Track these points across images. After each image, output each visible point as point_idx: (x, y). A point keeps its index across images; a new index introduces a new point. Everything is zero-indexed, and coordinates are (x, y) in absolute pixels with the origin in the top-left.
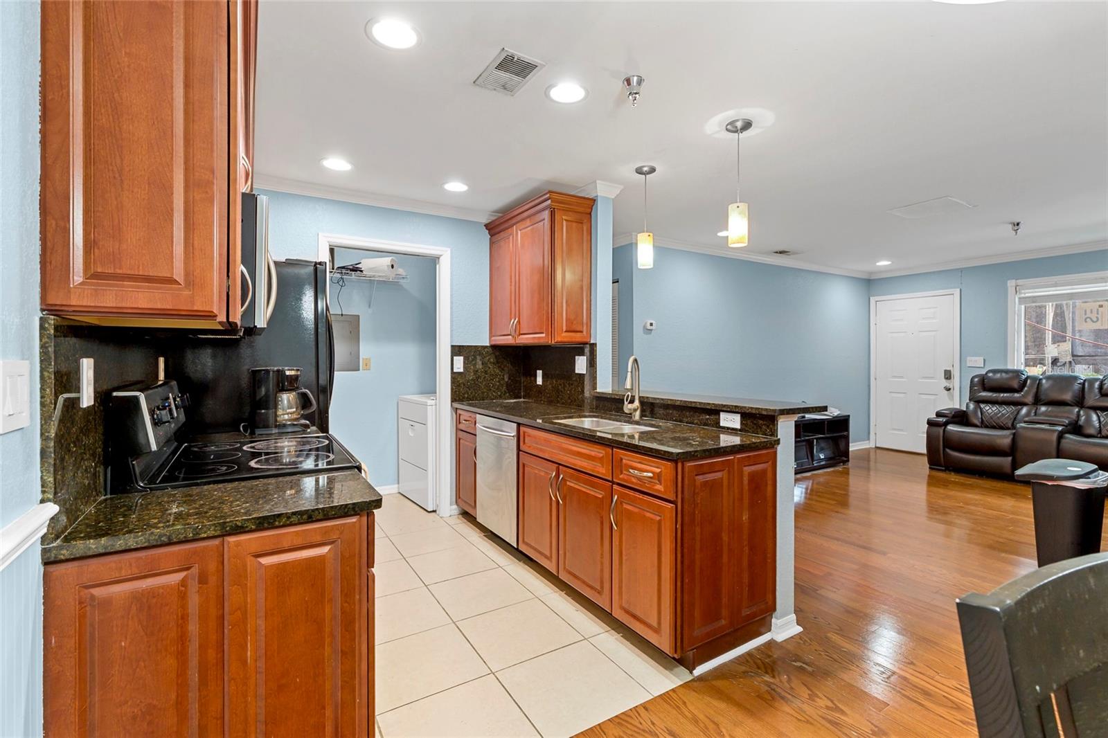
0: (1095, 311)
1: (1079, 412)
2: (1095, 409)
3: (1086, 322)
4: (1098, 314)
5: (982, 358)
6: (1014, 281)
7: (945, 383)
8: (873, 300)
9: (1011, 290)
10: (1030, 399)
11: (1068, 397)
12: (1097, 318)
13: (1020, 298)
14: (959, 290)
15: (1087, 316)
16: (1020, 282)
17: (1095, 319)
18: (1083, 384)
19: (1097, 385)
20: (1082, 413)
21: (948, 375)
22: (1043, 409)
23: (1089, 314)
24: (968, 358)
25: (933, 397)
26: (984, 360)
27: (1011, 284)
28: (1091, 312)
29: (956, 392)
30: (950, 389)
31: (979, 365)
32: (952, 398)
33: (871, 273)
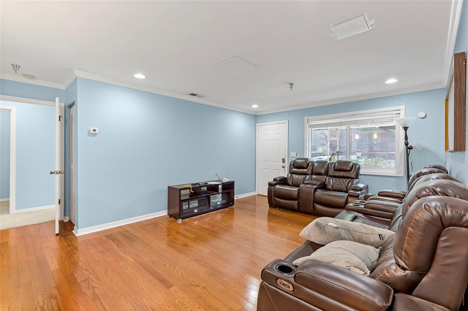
0: (335, 132)
1: (326, 178)
2: (332, 176)
3: (332, 137)
4: (336, 133)
5: (295, 153)
6: (307, 117)
7: (282, 164)
8: (257, 125)
9: (306, 121)
10: (310, 172)
11: (323, 171)
12: (336, 135)
13: (309, 125)
14: (287, 121)
16: (309, 118)
17: (335, 136)
18: (328, 165)
19: (333, 165)
20: (327, 178)
21: (284, 161)
22: (314, 176)
23: (333, 134)
24: (291, 153)
25: (278, 171)
27: (306, 118)
28: (334, 133)
30: (284, 167)
31: (294, 156)
32: (285, 171)
33: (256, 112)
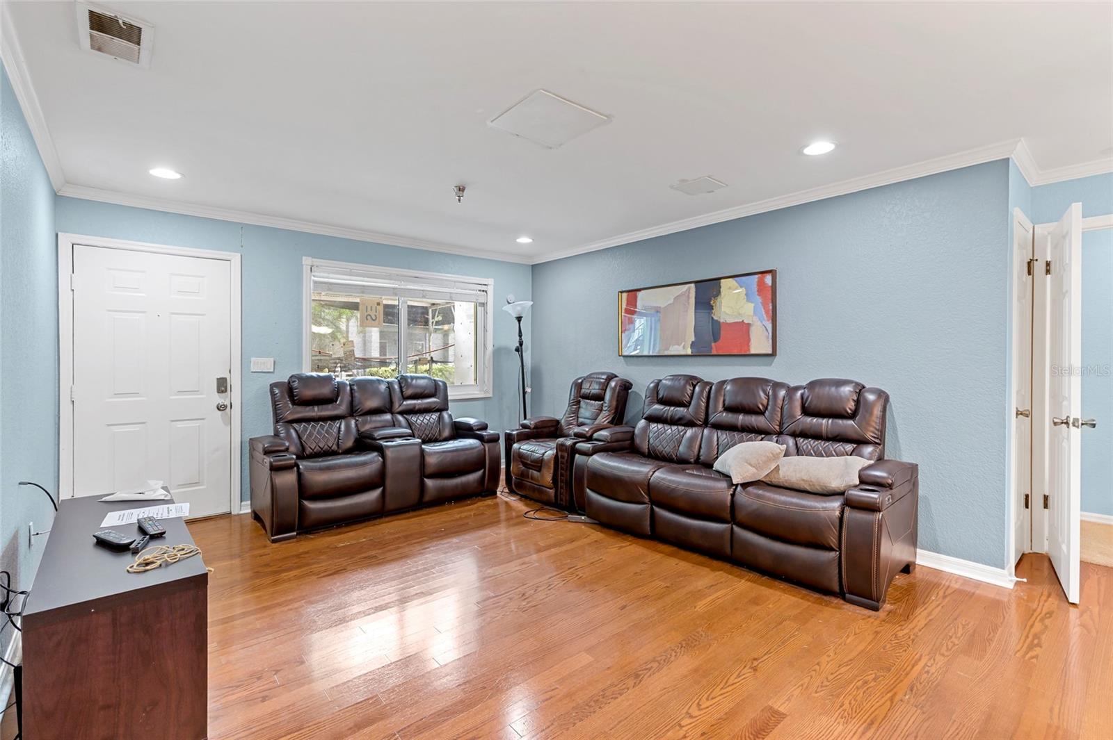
0: (374, 309)
2: (402, 413)
3: (367, 319)
4: (376, 312)
5: (272, 359)
6: (311, 259)
7: (220, 399)
8: (65, 240)
9: (306, 269)
10: (346, 410)
12: (376, 316)
13: (314, 282)
14: (239, 256)
15: (369, 313)
16: (317, 262)
17: (374, 318)
18: (388, 388)
19: (396, 387)
21: (222, 386)
24: (253, 359)
25: (197, 423)
26: (274, 362)
27: (307, 261)
28: (371, 310)
29: (236, 412)
30: (228, 408)
31: (264, 369)
32: (231, 421)
